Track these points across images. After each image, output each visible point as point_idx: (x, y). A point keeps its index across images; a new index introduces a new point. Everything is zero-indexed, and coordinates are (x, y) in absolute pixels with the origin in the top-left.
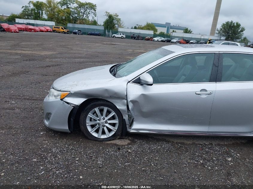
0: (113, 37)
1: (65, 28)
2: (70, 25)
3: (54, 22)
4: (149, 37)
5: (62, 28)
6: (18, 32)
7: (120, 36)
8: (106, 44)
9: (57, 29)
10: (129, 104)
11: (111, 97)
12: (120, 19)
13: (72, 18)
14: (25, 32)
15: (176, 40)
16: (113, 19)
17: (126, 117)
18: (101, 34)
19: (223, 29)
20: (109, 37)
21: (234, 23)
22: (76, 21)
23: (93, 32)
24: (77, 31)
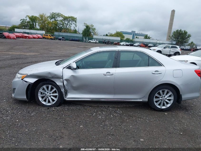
0: (89, 42)
1: (52, 36)
2: (56, 33)
3: (44, 31)
4: (117, 42)
5: (50, 36)
6: (16, 39)
7: (94, 42)
8: (81, 48)
9: (46, 37)
10: (64, 81)
11: (53, 77)
12: (95, 29)
13: (58, 28)
14: (21, 39)
15: (138, 44)
16: (90, 29)
17: (63, 90)
18: (80, 40)
19: (174, 36)
20: (86, 42)
21: (182, 31)
22: (61, 30)
23: (74, 39)
24: (61, 38)
